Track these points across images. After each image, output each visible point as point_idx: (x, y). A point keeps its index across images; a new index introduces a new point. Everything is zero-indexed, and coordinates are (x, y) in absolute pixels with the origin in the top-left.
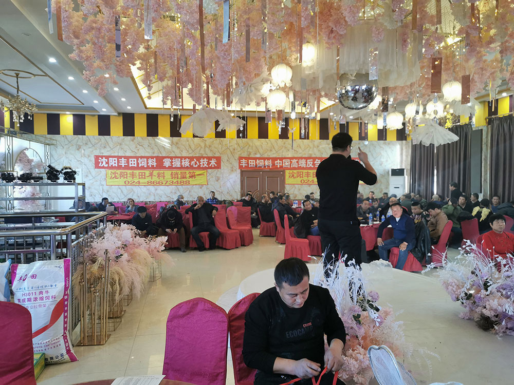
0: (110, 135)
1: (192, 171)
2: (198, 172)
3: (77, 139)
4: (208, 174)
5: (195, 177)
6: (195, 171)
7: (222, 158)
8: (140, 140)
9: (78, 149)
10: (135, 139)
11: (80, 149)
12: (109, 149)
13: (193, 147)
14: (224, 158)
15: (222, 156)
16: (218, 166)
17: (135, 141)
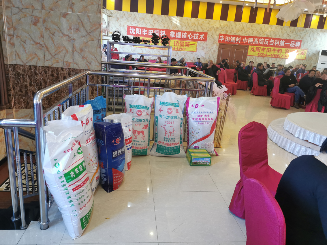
0: (138, 12)
1: (187, 42)
2: (191, 43)
3: (117, 13)
4: (198, 44)
5: (189, 46)
6: (189, 42)
7: (208, 34)
8: (156, 16)
9: (117, 21)
10: (153, 16)
11: (119, 21)
12: (136, 22)
13: (190, 24)
14: (209, 34)
15: (208, 32)
16: (205, 40)
17: (153, 17)
